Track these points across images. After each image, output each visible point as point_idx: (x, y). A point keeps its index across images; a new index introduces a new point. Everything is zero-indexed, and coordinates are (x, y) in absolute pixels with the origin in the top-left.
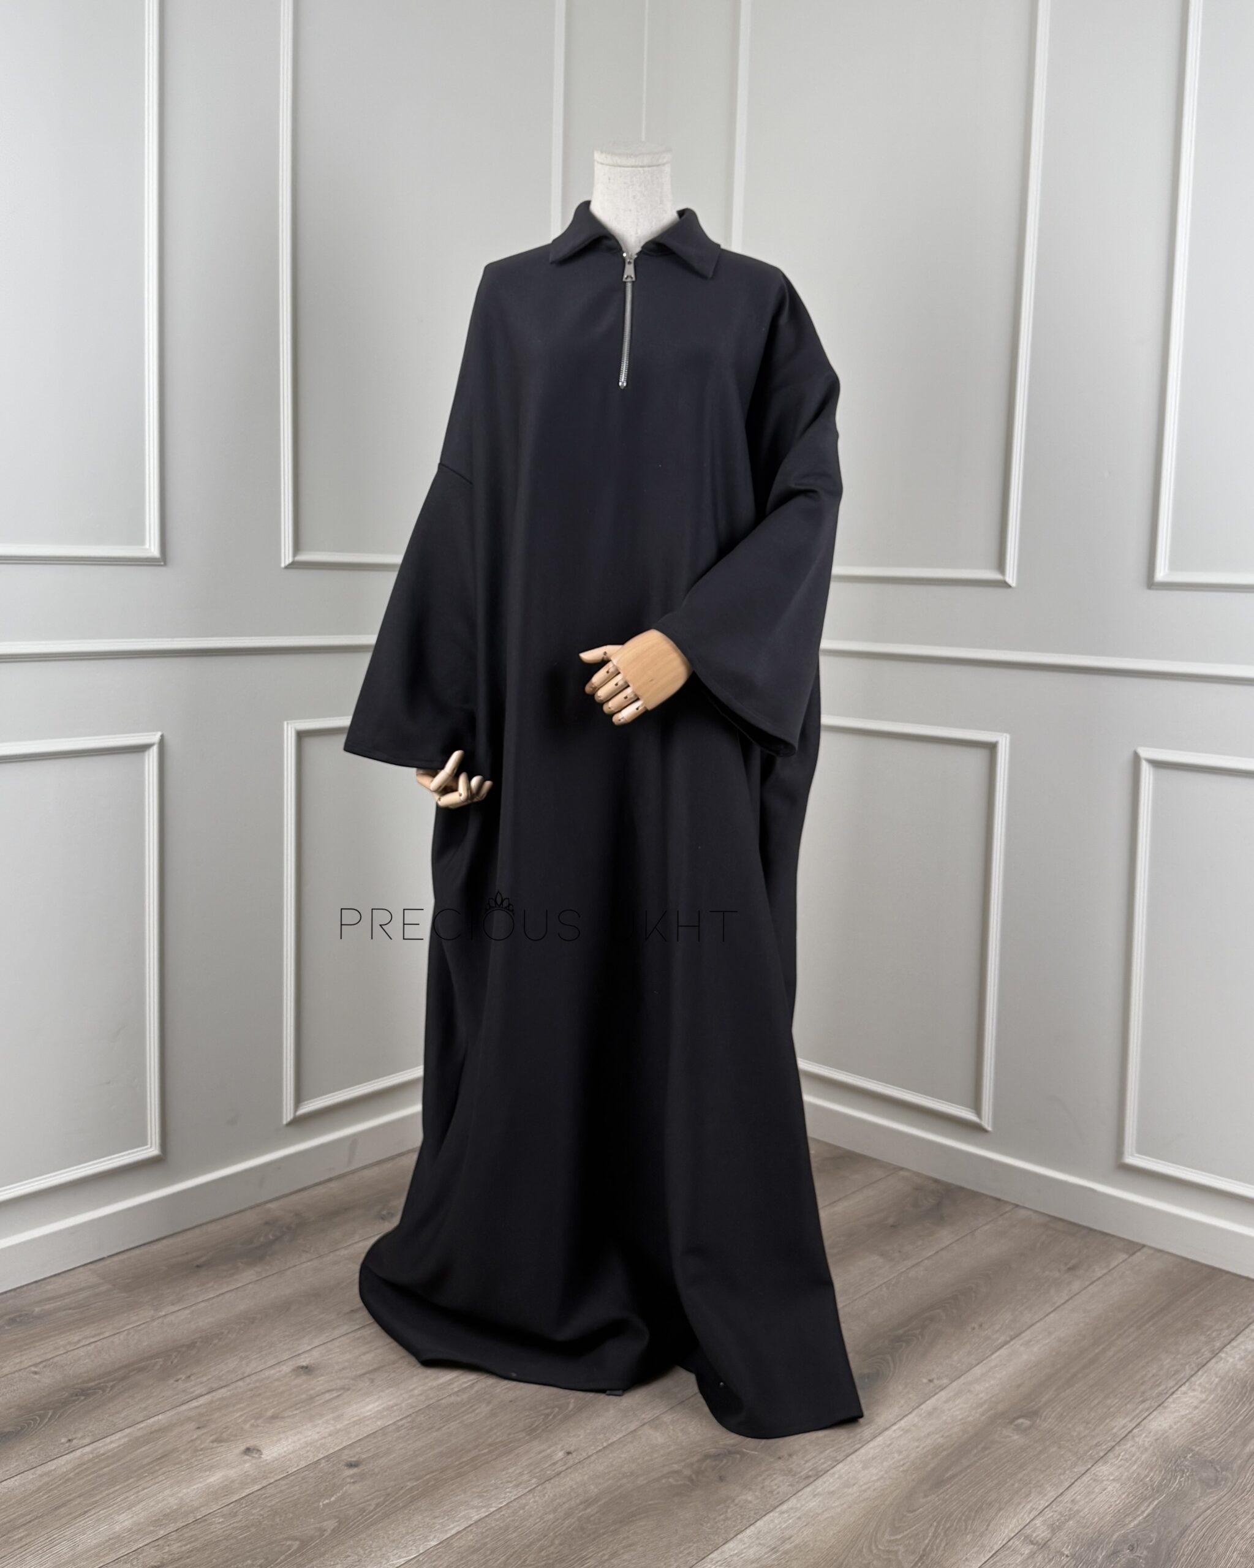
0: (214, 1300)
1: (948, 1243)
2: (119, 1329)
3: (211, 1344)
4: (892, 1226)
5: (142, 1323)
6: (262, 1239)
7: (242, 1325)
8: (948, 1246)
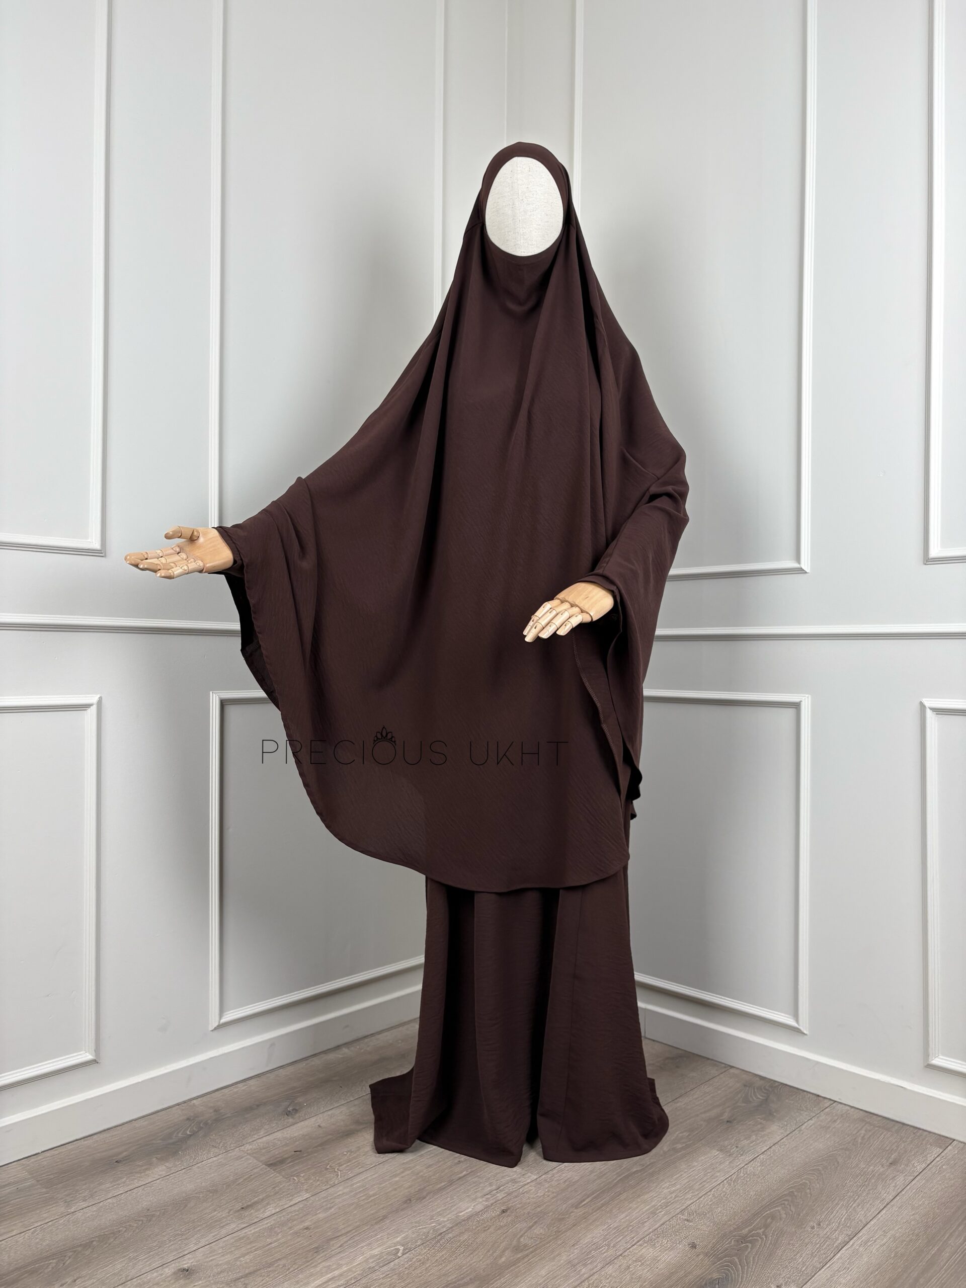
0: (124, 1194)
1: (778, 1138)
2: (26, 1228)
3: (106, 1244)
4: (728, 1122)
5: (50, 1220)
6: (180, 1135)
7: (141, 1222)
8: (778, 1142)
